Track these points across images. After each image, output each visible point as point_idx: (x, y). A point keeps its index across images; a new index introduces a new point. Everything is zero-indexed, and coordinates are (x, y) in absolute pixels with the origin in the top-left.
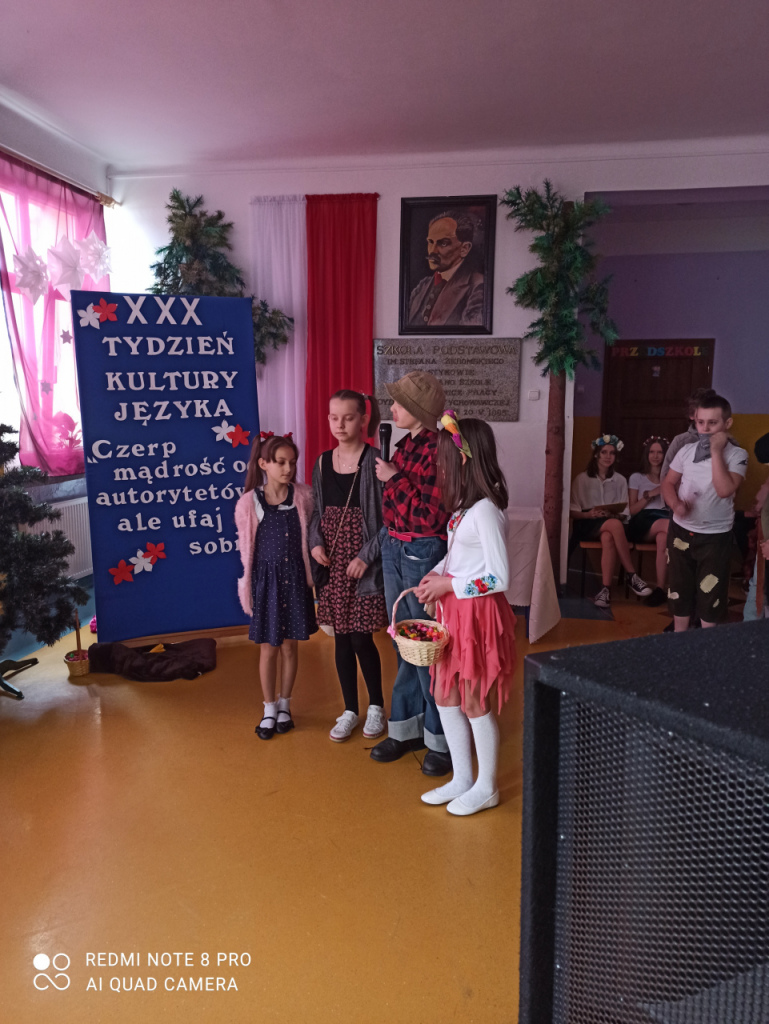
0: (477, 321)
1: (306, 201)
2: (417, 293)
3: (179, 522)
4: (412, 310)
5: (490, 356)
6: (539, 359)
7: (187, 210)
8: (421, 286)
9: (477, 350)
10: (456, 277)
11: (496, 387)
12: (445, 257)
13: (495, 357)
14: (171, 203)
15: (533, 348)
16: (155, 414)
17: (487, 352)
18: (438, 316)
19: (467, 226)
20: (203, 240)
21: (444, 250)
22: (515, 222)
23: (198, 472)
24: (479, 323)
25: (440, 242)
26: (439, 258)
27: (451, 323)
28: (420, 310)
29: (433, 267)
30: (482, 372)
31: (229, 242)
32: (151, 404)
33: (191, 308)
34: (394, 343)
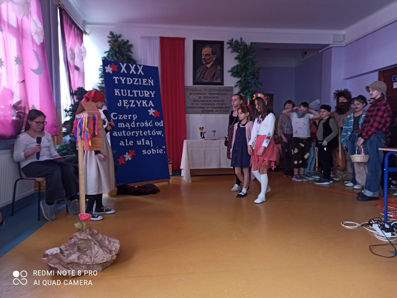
0: (219, 81)
1: (160, 39)
2: (199, 71)
3: (139, 143)
4: (197, 77)
5: (223, 92)
7: (116, 38)
8: (200, 69)
9: (219, 90)
10: (212, 66)
11: (225, 102)
12: (208, 60)
13: (225, 93)
14: (109, 36)
15: (236, 90)
16: (130, 105)
17: (222, 91)
18: (206, 79)
19: (215, 50)
20: (123, 50)
21: (207, 58)
22: (230, 50)
23: (144, 125)
24: (219, 82)
25: (206, 55)
26: (206, 60)
27: (210, 81)
28: (200, 77)
29: (204, 63)
30: (221, 97)
31: (131, 51)
32: (129, 101)
33: (140, 69)
34: (191, 88)
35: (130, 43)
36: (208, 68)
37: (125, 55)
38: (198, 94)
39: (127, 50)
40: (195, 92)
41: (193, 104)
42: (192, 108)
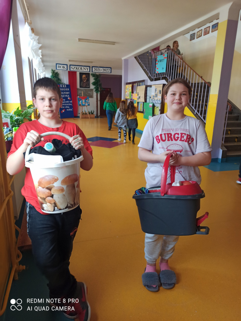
0: (88, 87)
1: (68, 72)
3: (66, 107)
4: (81, 85)
6: (95, 91)
9: (89, 90)
10: (86, 81)
11: (91, 94)
14: (51, 70)
15: (94, 90)
16: (63, 96)
18: (84, 86)
19: (87, 76)
21: (84, 78)
22: (92, 76)
23: (67, 102)
29: (83, 80)
30: (89, 92)
31: (59, 76)
33: (65, 86)
34: (79, 89)
35: (58, 73)
36: (84, 82)
38: (81, 91)
41: (80, 94)
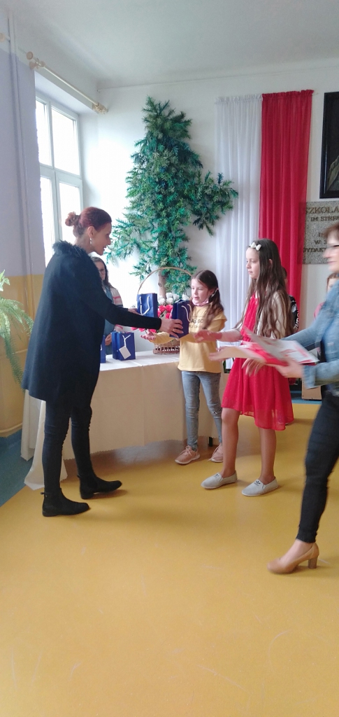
1: (262, 99)
2: (335, 166)
4: (331, 178)
7: (158, 112)
8: (338, 160)
14: (146, 107)
20: (171, 134)
28: (337, 179)
31: (188, 134)
34: (316, 206)
35: (186, 118)
37: (175, 145)
38: (330, 218)
39: (179, 133)
40: (323, 215)
41: (317, 242)
42: (316, 250)
